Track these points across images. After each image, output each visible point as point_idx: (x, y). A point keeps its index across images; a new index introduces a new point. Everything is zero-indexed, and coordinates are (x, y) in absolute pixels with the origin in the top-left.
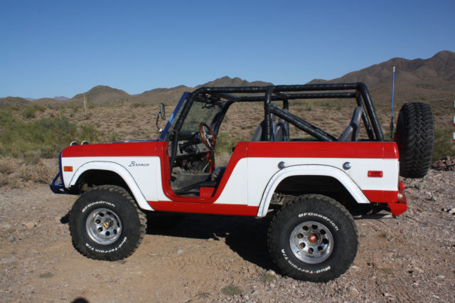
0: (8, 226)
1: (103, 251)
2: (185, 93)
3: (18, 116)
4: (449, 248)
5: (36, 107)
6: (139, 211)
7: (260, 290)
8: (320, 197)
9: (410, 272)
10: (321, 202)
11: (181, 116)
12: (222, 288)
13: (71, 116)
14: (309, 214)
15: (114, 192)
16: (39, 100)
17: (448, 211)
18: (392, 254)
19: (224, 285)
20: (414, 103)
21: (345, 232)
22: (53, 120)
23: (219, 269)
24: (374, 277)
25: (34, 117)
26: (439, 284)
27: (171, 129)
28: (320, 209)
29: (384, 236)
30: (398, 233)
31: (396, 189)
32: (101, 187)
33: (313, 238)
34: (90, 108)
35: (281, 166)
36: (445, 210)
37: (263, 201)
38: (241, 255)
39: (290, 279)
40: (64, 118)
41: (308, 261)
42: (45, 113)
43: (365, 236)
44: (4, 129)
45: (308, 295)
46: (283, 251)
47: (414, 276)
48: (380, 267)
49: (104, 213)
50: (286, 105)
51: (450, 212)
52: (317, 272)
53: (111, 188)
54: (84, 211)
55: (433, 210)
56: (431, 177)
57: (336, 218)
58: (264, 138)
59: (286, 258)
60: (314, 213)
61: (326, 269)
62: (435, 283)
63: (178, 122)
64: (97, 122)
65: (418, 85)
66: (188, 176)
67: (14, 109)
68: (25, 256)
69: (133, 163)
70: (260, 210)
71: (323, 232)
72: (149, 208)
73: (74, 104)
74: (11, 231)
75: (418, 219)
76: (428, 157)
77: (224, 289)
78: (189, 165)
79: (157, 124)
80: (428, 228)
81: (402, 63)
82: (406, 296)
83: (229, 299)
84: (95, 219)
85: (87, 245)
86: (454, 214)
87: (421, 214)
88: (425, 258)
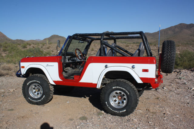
0: (3, 91)
1: (35, 101)
2: (69, 36)
3: (20, 47)
4: (185, 104)
5: (27, 44)
6: (50, 85)
7: (95, 118)
8: (122, 80)
9: (164, 114)
10: (122, 82)
11: (67, 46)
12: (80, 117)
13: (42, 47)
14: (117, 87)
15: (40, 77)
16: (29, 41)
17: (191, 89)
18: (159, 106)
19: (81, 116)
20: (168, 41)
21: (132, 95)
22: (34, 49)
23: (82, 109)
24: (147, 115)
25: (26, 48)
26: (175, 119)
27: (63, 51)
28: (122, 85)
29: (158, 98)
30: (164, 97)
31: (154, 77)
32: (35, 75)
33: (120, 98)
34: (50, 44)
35: (106, 67)
36: (190, 88)
37: (99, 81)
38: (93, 105)
39: (109, 115)
40: (38, 48)
41: (117, 107)
42: (31, 46)
43: (149, 98)
44: (14, 52)
45: (115, 122)
46: (106, 103)
47: (165, 115)
48: (151, 111)
49: (36, 85)
50: (115, 42)
51: (192, 89)
52: (120, 112)
53: (39, 75)
54: (28, 84)
55: (184, 88)
56: (188, 75)
57: (128, 89)
58: (100, 55)
59: (108, 106)
60: (119, 87)
61: (124, 111)
62: (174, 119)
63: (66, 48)
64: (52, 50)
65: (191, 35)
66: (72, 71)
67: (19, 44)
68: (5, 102)
69: (47, 65)
70: (98, 85)
71: (124, 95)
72: (54, 84)
73: (43, 43)
74: (4, 93)
75: (176, 92)
76: (172, 64)
77: (80, 118)
78: (74, 66)
79: (57, 49)
80: (179, 96)
81: (184, 25)
82: (159, 123)
83: (81, 121)
84: (33, 88)
85: (29, 98)
86: (193, 90)
87: (178, 90)
88: (173, 108)
